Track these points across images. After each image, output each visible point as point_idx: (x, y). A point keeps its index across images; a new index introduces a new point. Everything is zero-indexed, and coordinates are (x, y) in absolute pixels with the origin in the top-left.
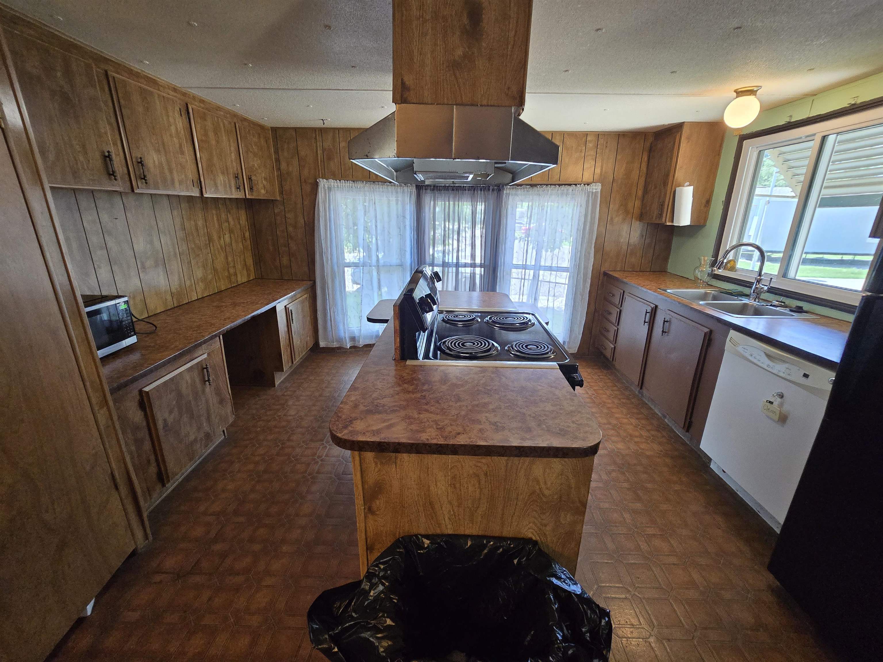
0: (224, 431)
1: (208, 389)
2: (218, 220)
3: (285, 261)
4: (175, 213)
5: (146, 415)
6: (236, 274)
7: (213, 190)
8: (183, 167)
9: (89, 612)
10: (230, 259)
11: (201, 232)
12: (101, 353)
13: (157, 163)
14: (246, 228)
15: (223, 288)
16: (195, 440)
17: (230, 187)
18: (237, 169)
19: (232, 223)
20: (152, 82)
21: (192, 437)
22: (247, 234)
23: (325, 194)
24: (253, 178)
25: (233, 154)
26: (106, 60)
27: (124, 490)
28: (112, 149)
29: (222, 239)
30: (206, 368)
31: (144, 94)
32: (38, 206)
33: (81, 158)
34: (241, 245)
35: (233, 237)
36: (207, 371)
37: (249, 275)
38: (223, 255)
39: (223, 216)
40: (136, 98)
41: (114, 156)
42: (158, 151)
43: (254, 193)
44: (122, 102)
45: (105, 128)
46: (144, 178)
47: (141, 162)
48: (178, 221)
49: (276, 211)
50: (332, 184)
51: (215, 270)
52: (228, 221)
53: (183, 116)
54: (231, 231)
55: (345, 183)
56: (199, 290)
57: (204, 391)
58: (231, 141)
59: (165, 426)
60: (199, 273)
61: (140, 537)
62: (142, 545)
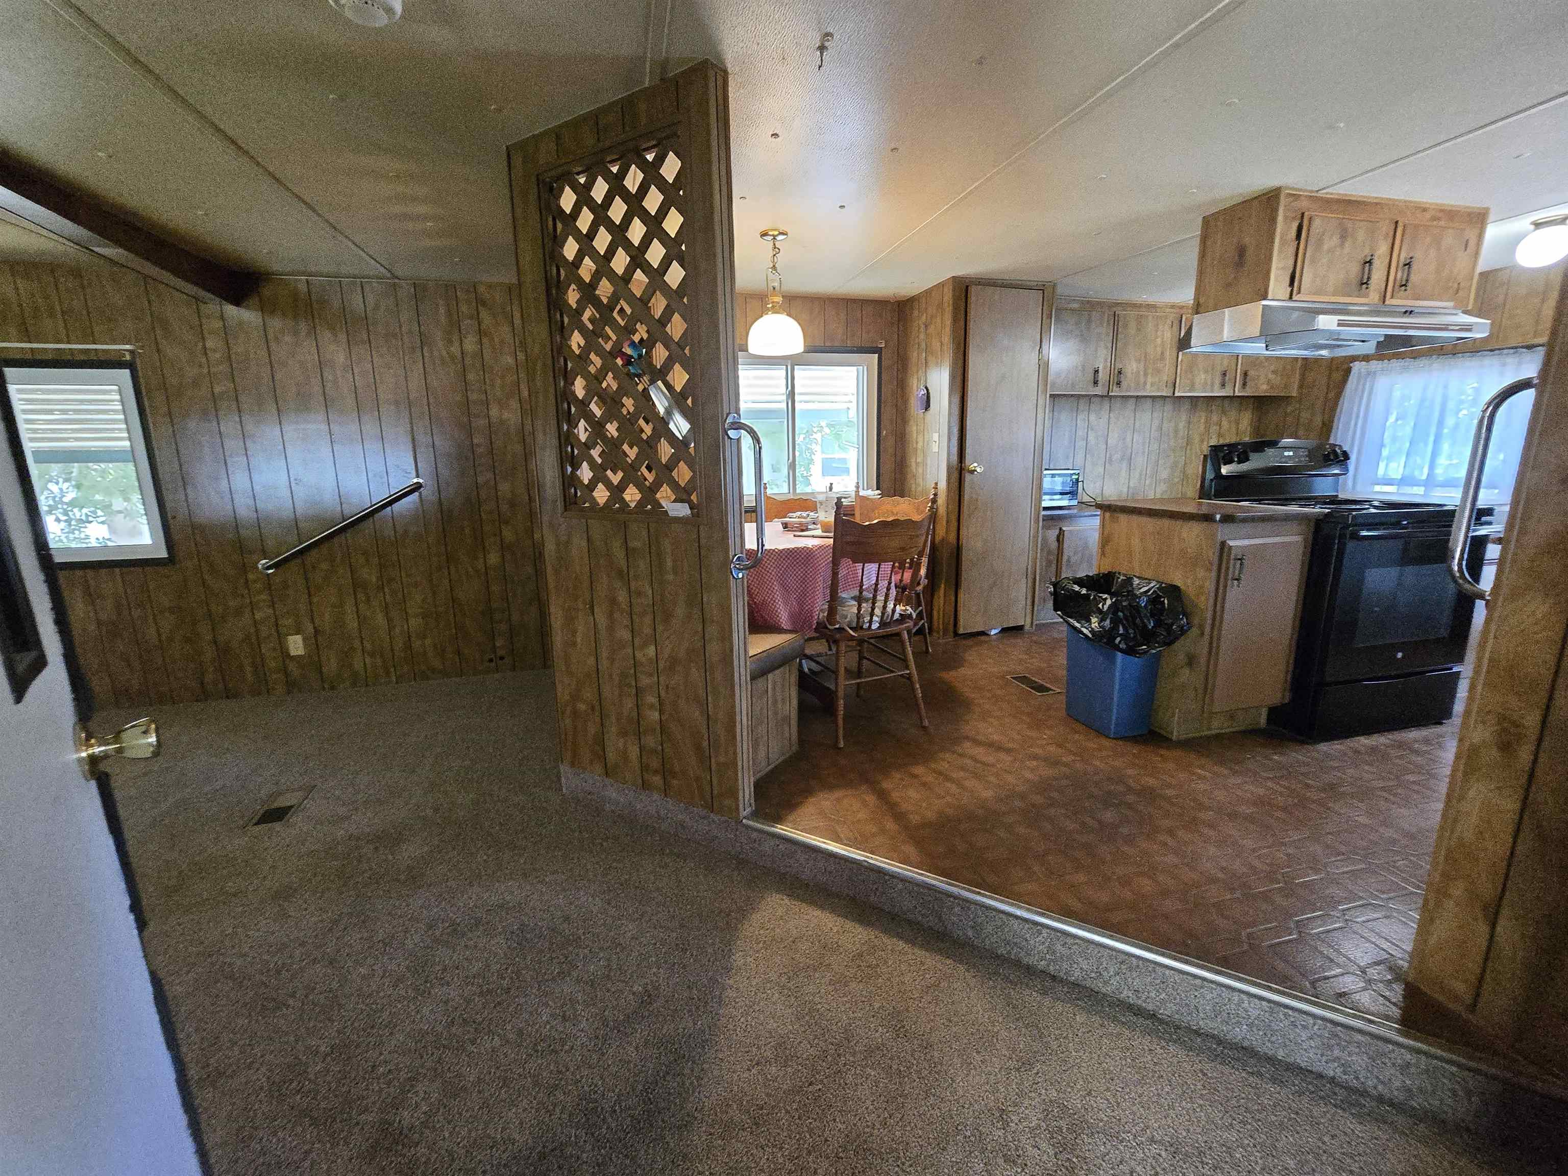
5: (1058, 546)
7: (1188, 389)
8: (1159, 372)
9: (993, 634)
11: (1181, 434)
13: (1134, 371)
14: (1246, 432)
17: (1212, 385)
18: (1229, 366)
20: (1151, 307)
23: (1358, 382)
26: (1118, 304)
27: (1030, 576)
28: (1102, 366)
31: (1141, 318)
32: (1041, 402)
33: (1079, 375)
39: (1214, 418)
40: (1133, 325)
41: (1100, 371)
42: (1139, 361)
43: (1249, 389)
44: (1121, 330)
45: (1103, 352)
46: (1121, 384)
47: (1120, 372)
48: (1156, 423)
49: (1286, 410)
50: (1374, 364)
59: (1068, 561)
60: (1164, 474)
61: (1029, 620)
62: (1027, 628)
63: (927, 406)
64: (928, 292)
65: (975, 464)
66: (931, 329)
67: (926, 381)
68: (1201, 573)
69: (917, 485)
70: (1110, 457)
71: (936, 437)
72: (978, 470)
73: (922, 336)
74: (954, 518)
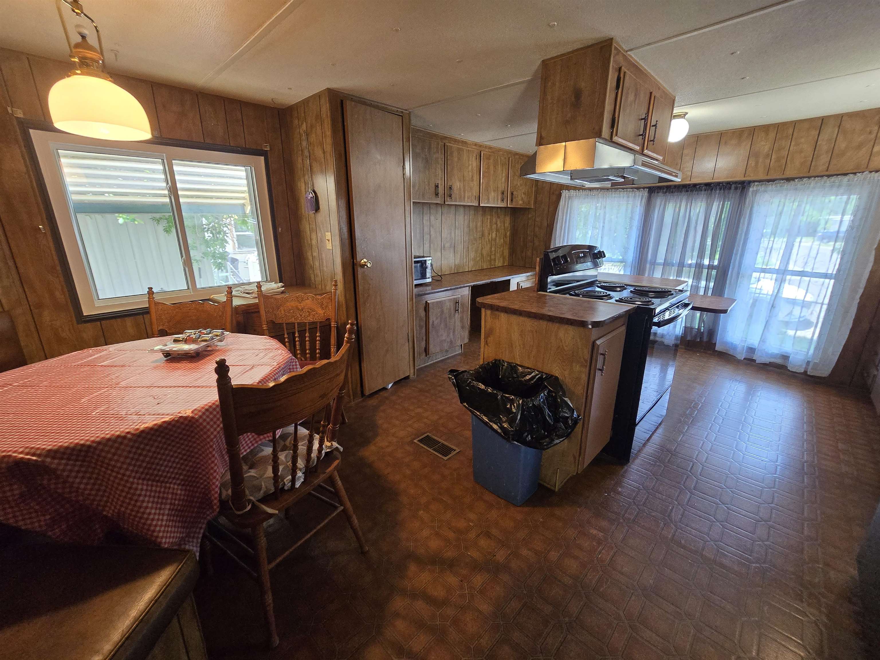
0: (462, 345)
1: (457, 315)
2: (490, 222)
3: (529, 253)
4: (466, 217)
5: (426, 315)
6: (495, 260)
7: (486, 201)
8: (471, 189)
9: (389, 388)
10: (493, 249)
11: (479, 230)
12: (416, 282)
13: (458, 187)
14: (508, 228)
15: (485, 267)
16: (445, 340)
17: (497, 200)
18: (505, 188)
19: (499, 225)
20: (464, 143)
21: (444, 338)
22: (508, 234)
23: (565, 202)
24: (515, 193)
25: (503, 179)
26: (446, 138)
28: (440, 183)
29: (491, 235)
30: (458, 303)
31: (459, 150)
32: (407, 208)
33: (427, 188)
34: (502, 240)
35: (497, 235)
36: (458, 304)
37: (504, 262)
38: (489, 246)
39: (494, 220)
40: (455, 154)
41: (439, 186)
42: (460, 181)
43: (514, 203)
44: (448, 157)
45: (440, 172)
46: (450, 196)
47: (450, 188)
48: (466, 222)
49: (529, 216)
50: (572, 193)
51: (482, 255)
52: (496, 224)
53: (477, 159)
54: (497, 230)
55: (583, 192)
56: (470, 266)
57: (454, 315)
58: (504, 170)
59: (433, 324)
60: (472, 255)
61: (412, 371)
62: (412, 376)
63: (317, 209)
64: (306, 102)
65: (365, 260)
66: (313, 138)
67: (313, 185)
68: (577, 368)
69: (316, 276)
70: (444, 247)
71: (328, 235)
72: (369, 265)
73: (304, 143)
74: (352, 304)
